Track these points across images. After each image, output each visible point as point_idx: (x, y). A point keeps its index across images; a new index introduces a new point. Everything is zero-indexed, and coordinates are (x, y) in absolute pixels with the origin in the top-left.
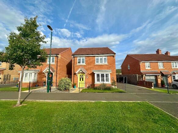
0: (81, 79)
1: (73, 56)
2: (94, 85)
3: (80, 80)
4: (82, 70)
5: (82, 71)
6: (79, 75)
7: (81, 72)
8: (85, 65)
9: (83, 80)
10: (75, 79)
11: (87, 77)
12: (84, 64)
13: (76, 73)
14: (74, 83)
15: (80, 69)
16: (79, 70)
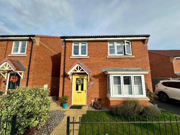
0: (80, 87)
1: (63, 40)
2: (107, 100)
3: (77, 89)
4: (80, 68)
5: (82, 70)
6: (74, 78)
7: (79, 71)
8: (88, 57)
9: (82, 89)
10: (65, 86)
11: (92, 83)
12: (86, 56)
13: (69, 73)
14: (65, 95)
15: (77, 65)
16: (75, 68)
